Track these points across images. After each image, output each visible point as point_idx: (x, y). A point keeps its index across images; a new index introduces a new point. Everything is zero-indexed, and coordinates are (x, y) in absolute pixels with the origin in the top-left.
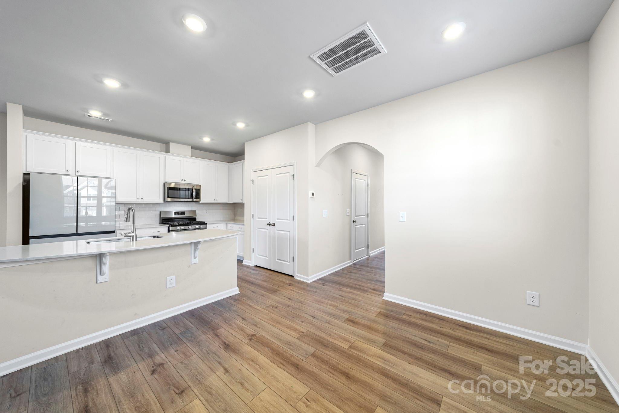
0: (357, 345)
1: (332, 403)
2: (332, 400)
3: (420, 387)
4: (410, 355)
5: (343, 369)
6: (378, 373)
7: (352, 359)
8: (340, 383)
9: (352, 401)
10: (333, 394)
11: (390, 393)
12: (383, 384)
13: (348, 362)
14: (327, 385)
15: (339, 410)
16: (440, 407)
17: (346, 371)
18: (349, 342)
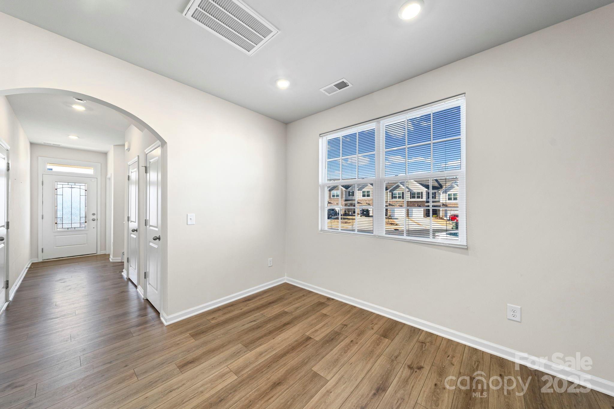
0: (236, 367)
1: (307, 402)
2: (304, 402)
3: (296, 341)
4: (265, 335)
5: (268, 386)
6: (278, 360)
7: (255, 376)
8: (285, 392)
9: (306, 386)
10: (297, 401)
11: (300, 358)
12: (291, 360)
13: (258, 380)
14: (285, 404)
15: (314, 397)
16: (312, 338)
17: (270, 384)
18: (227, 373)
